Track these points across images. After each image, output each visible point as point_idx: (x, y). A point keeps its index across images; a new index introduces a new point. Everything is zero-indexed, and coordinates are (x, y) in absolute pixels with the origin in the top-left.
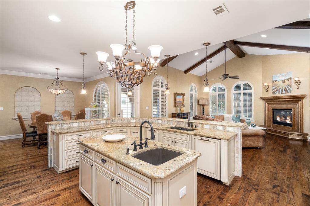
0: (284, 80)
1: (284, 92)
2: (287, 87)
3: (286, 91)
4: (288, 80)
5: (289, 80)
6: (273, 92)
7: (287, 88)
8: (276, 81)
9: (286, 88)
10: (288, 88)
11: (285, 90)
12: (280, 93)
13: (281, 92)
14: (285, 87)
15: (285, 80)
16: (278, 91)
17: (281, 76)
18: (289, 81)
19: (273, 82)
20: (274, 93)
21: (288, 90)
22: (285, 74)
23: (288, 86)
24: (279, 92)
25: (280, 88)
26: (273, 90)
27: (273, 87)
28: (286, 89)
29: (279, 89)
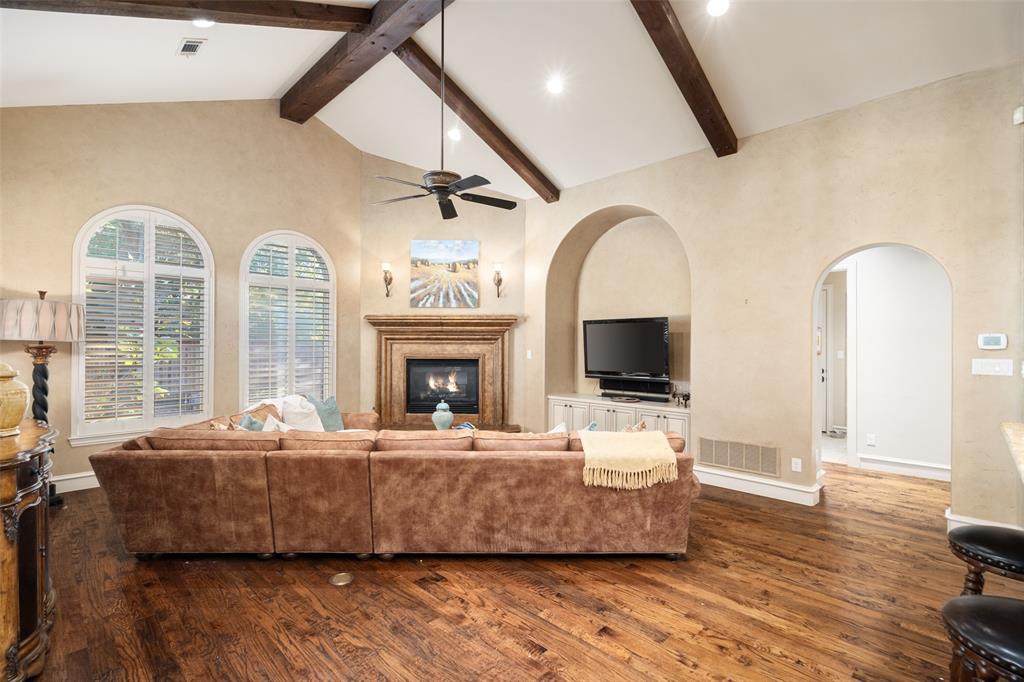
0: (454, 265)
1: (454, 303)
2: (462, 288)
3: (461, 300)
4: (467, 264)
5: (471, 266)
6: (413, 299)
7: (464, 292)
8: (424, 262)
9: (460, 292)
10: (466, 290)
11: (455, 296)
12: (441, 305)
13: (441, 300)
14: (457, 287)
15: (458, 265)
16: (432, 299)
17: (442, 246)
18: (469, 268)
19: (414, 263)
20: (414, 303)
21: (467, 298)
22: (458, 245)
23: (466, 285)
24: (437, 299)
25: (440, 289)
26: (412, 292)
27: (412, 280)
28: (462, 295)
29: (434, 290)
